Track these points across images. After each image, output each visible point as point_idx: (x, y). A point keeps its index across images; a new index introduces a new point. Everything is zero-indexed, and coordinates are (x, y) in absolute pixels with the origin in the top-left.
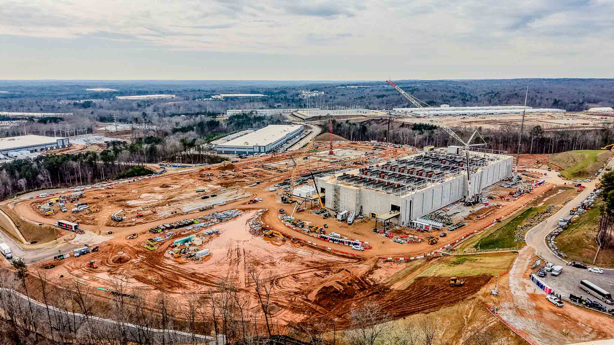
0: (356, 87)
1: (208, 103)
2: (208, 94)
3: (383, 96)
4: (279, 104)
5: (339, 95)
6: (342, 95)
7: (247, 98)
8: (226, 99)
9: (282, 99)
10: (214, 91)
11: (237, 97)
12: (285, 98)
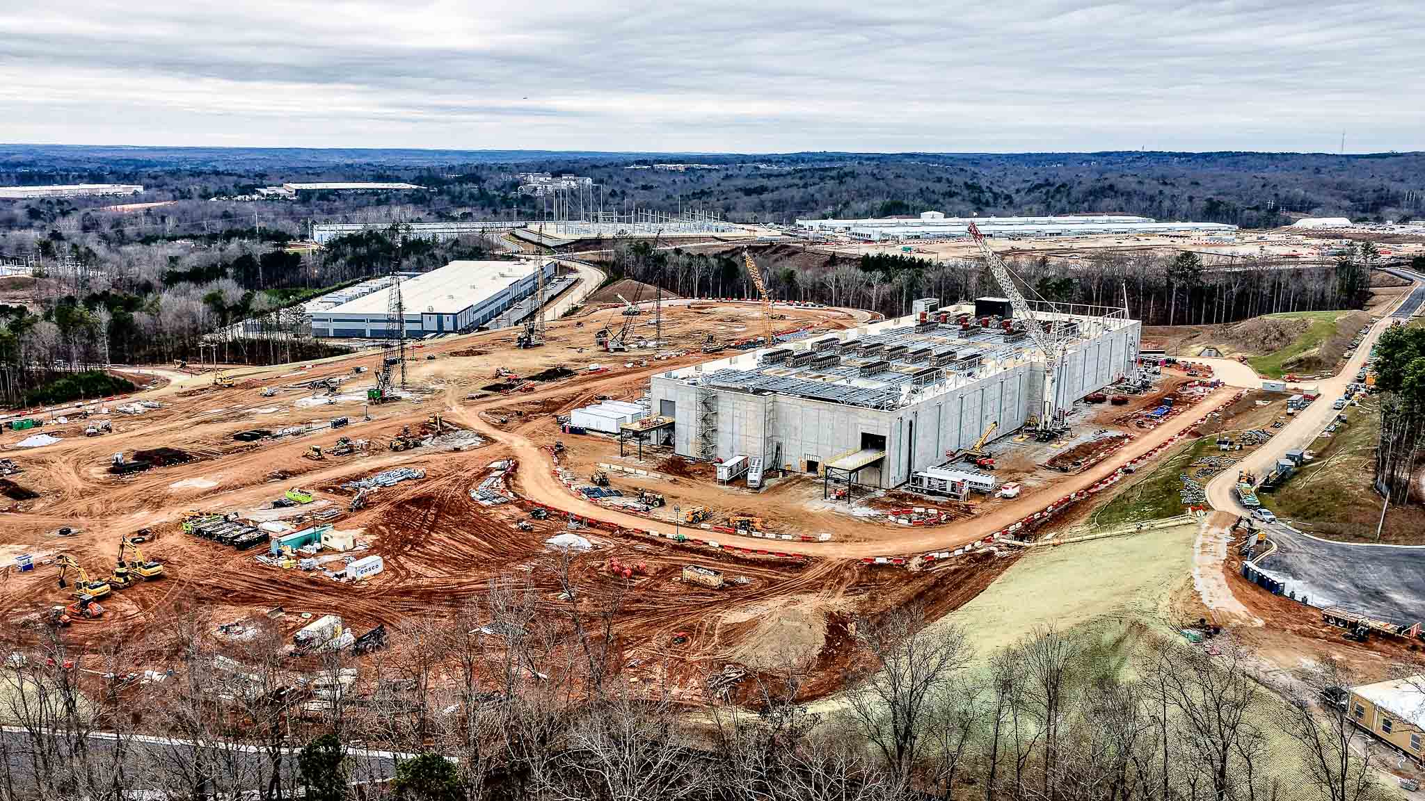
0: (681, 167)
1: (250, 206)
2: (245, 182)
3: (762, 190)
4: (468, 210)
5: (637, 188)
6: (644, 188)
7: (366, 192)
8: (305, 196)
9: (472, 196)
10: (262, 176)
11: (336, 190)
12: (483, 193)
